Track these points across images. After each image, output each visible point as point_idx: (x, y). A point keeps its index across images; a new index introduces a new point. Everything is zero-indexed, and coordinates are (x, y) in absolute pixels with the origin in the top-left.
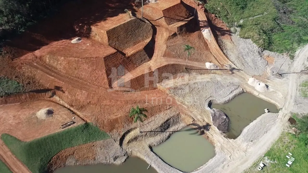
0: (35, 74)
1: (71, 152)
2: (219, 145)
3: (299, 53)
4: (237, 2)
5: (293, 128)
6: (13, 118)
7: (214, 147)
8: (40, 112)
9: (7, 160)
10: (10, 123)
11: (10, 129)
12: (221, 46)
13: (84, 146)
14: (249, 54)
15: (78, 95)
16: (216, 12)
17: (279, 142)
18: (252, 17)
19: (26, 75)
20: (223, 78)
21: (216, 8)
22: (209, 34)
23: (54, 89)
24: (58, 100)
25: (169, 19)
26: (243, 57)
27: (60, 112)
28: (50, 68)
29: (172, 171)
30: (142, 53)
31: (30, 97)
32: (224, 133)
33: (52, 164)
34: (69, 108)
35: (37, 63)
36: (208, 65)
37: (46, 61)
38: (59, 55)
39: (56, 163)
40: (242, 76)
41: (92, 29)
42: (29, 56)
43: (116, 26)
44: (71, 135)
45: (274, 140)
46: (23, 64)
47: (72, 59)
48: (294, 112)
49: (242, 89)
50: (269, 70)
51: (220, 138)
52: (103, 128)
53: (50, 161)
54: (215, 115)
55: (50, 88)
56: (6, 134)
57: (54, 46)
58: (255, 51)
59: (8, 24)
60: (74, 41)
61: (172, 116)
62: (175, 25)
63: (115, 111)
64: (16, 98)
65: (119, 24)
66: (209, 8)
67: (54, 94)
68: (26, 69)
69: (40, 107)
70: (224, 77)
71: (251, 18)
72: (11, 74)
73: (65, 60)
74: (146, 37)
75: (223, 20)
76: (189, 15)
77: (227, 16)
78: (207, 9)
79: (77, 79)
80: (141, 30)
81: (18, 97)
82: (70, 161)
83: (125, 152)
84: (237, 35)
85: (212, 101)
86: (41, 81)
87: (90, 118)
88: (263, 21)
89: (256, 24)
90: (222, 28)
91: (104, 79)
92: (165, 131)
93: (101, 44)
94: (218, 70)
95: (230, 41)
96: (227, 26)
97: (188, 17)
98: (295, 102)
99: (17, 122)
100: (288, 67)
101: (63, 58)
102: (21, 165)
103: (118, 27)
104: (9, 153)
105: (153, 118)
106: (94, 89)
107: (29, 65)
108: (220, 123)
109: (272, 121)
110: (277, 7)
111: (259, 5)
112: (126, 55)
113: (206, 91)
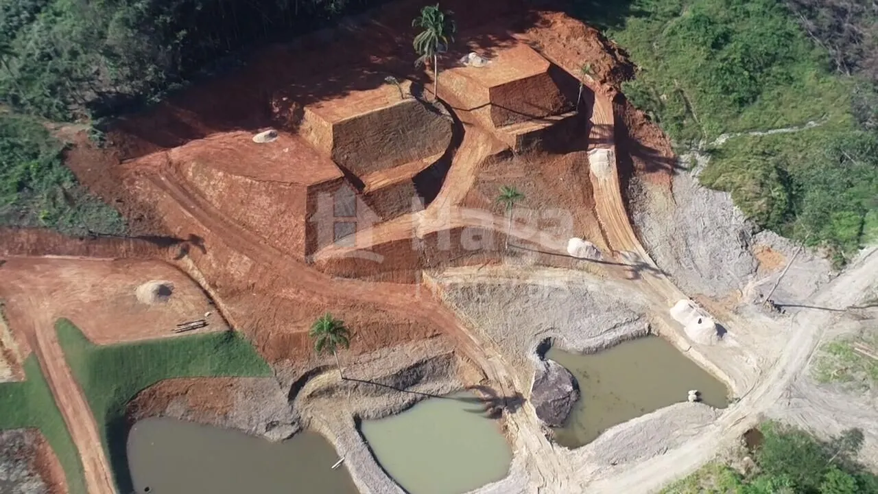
0: (157, 202)
1: (182, 389)
2: (525, 453)
3: (869, 255)
4: (728, 83)
5: (746, 459)
6: (90, 287)
7: (512, 456)
8: (145, 286)
9: (54, 375)
10: (81, 299)
11: (77, 312)
12: (631, 201)
13: (212, 382)
14: (710, 233)
15: (232, 263)
16: (650, 107)
17: (687, 484)
18: (761, 131)
19: (140, 199)
20: (603, 287)
21: (654, 95)
22: (606, 164)
23: (188, 241)
24: (191, 268)
25: (503, 110)
26: (686, 240)
27: (184, 294)
28: (191, 192)
29: (386, 487)
30: (405, 188)
31: (135, 250)
32: (551, 426)
33: (136, 406)
34: (207, 289)
35: (167, 177)
36: (574, 246)
37: (186, 174)
38: (215, 167)
39: (145, 405)
40: (662, 291)
41: (306, 113)
42: (156, 159)
43: (361, 114)
44: (190, 349)
45: (676, 477)
46: (139, 175)
47: (240, 179)
48: (770, 416)
49: (646, 325)
50: (751, 287)
51: (534, 438)
52: (264, 350)
53: (134, 397)
54: (545, 376)
55: (180, 236)
56: (66, 320)
57: (213, 143)
58: (732, 229)
59: (132, 81)
60: (260, 137)
61: (431, 355)
62: (513, 130)
63: (300, 317)
64: (109, 247)
65: (369, 112)
66: (632, 92)
67: (185, 251)
68: (141, 186)
69: (148, 276)
70: (609, 283)
71: (756, 134)
72: (111, 193)
73: (225, 180)
74: (430, 151)
75: (666, 128)
76: (565, 105)
77: (682, 120)
78: (626, 95)
79: (240, 227)
80: (422, 130)
81: (111, 246)
82: (175, 407)
83: (297, 416)
84: (694, 176)
85: (552, 340)
86: (165, 218)
87: (242, 322)
88: (794, 146)
89: (764, 153)
90: (656, 151)
91: (297, 238)
92: (406, 390)
93: (316, 153)
94: (596, 261)
95: (666, 188)
96: (672, 148)
97: (559, 110)
98: (787, 389)
99: (95, 298)
100: (812, 290)
101: (221, 174)
102: (76, 392)
103: (364, 116)
104: (61, 362)
105: (385, 350)
106: (269, 257)
107: (150, 179)
108: (549, 401)
109: (696, 425)
110: (859, 109)
111: (799, 99)
112: (366, 189)
113: (545, 313)
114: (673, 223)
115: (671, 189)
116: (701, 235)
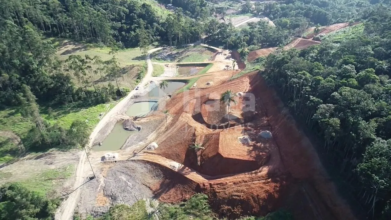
14: (125, 185)
26: (130, 176)
70: (138, 146)
84: (147, 200)
85: (139, 131)
114: (138, 176)
115: (149, 187)
116: (127, 182)
